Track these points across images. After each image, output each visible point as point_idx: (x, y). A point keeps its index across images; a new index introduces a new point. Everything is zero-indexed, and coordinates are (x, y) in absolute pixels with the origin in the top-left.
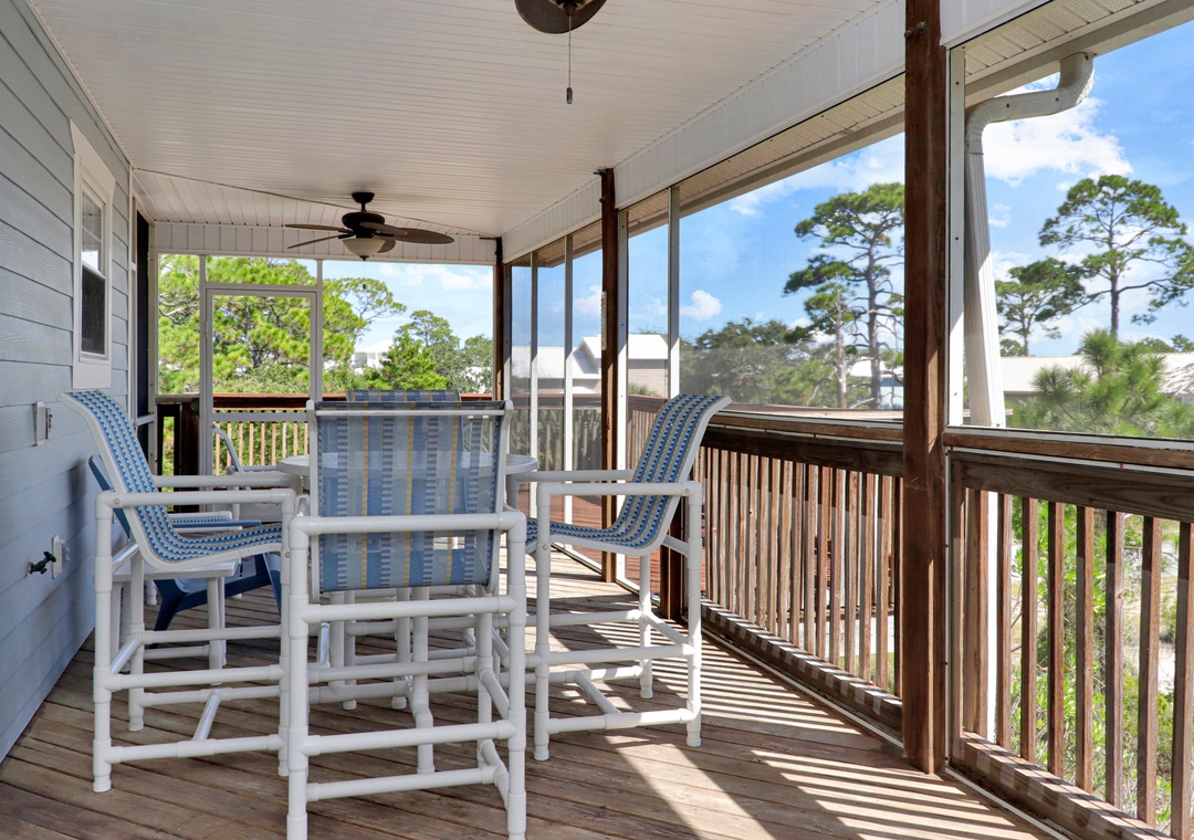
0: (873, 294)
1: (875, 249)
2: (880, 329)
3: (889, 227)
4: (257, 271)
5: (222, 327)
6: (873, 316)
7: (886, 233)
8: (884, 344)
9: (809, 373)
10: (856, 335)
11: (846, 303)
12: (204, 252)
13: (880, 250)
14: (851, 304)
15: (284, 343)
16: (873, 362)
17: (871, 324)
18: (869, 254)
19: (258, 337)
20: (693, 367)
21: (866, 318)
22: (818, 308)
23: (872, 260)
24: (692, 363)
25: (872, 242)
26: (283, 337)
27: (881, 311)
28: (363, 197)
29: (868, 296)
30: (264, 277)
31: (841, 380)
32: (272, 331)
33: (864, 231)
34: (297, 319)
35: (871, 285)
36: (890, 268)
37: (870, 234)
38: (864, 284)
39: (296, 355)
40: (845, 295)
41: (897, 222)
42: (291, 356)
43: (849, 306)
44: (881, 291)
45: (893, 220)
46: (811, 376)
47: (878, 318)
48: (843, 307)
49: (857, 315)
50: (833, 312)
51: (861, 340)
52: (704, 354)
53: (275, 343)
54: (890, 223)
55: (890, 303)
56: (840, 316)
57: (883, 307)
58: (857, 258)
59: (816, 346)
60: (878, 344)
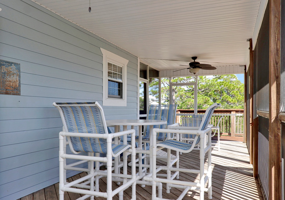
4: (224, 82)
5: (215, 96)
12: (170, 76)
15: (230, 99)
19: (224, 98)
26: (229, 98)
28: (194, 58)
30: (225, 84)
32: (227, 96)
34: (234, 93)
39: (233, 102)
42: (231, 102)
53: (227, 99)
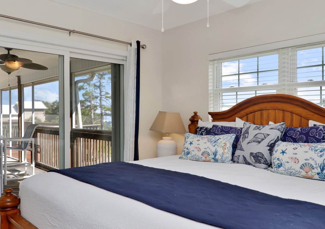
0: (101, 92)
1: (101, 80)
2: (103, 101)
3: (105, 75)
6: (101, 98)
7: (104, 76)
8: (104, 105)
9: (84, 113)
10: (97, 103)
11: (93, 94)
13: (103, 81)
14: (95, 95)
16: (101, 110)
17: (100, 100)
18: (100, 81)
20: (51, 111)
21: (99, 98)
22: (86, 96)
23: (100, 83)
24: (51, 110)
25: (100, 79)
27: (103, 97)
29: (99, 92)
31: (92, 115)
33: (98, 75)
35: (100, 90)
36: (105, 86)
37: (100, 76)
38: (98, 89)
40: (93, 92)
41: (107, 73)
43: (94, 95)
44: (103, 91)
45: (106, 73)
46: (84, 114)
47: (102, 98)
48: (92, 95)
49: (97, 97)
50: (90, 97)
51: (98, 104)
52: (55, 107)
54: (105, 74)
55: (105, 94)
56: (91, 98)
57: (103, 96)
58: (96, 82)
59: (86, 105)
60: (102, 105)
